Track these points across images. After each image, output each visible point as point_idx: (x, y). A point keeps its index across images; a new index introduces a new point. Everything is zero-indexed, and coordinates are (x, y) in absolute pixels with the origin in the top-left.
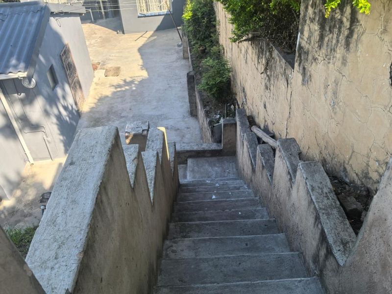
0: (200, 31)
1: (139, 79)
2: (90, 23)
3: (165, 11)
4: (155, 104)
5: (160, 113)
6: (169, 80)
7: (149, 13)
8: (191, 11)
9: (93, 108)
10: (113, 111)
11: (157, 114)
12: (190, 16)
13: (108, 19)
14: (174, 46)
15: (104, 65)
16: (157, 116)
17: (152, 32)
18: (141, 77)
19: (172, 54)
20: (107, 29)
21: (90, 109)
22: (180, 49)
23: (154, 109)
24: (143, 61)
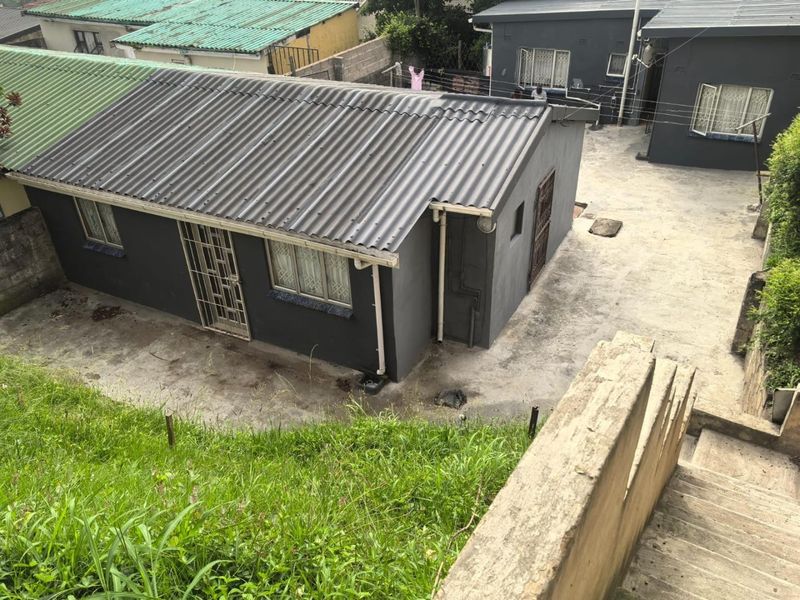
6: (709, 272)
13: (625, 128)
14: (741, 208)
15: (593, 210)
19: (730, 223)
22: (752, 217)
23: (663, 316)
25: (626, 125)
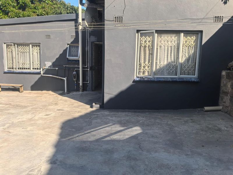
25: (86, 91)
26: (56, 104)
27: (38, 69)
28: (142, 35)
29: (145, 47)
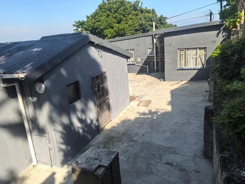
0: (228, 69)
1: (162, 112)
2: (145, 74)
3: (200, 66)
4: (169, 135)
5: (169, 145)
6: (190, 117)
7: (186, 67)
8: (220, 49)
9: (114, 127)
10: (128, 134)
11: (166, 145)
12: (217, 54)
13: (158, 73)
14: (203, 92)
15: (141, 98)
16: (166, 148)
17: (187, 81)
18: (165, 110)
19: (198, 97)
20: (154, 78)
21: (112, 127)
22: (207, 94)
23: (166, 139)
24: (172, 99)
25: (158, 72)
26: (145, 80)
27: (133, 62)
28: (180, 50)
29: (182, 55)
